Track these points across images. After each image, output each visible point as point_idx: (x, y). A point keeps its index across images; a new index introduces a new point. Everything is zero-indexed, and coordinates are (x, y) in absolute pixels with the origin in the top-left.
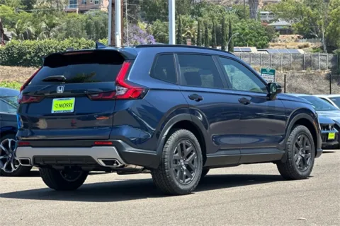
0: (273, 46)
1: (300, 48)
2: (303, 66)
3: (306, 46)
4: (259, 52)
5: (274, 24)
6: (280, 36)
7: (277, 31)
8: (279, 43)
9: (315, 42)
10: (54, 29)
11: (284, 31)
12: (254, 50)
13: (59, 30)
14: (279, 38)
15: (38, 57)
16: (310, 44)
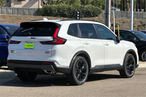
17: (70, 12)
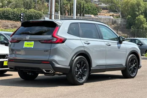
0: (100, 14)
1: (110, 16)
2: (112, 23)
3: (113, 15)
4: (95, 17)
5: (100, 5)
6: (102, 10)
7: (101, 8)
8: (102, 13)
9: (116, 14)
10: (10, 4)
11: (104, 9)
12: (93, 16)
13: (12, 5)
14: (102, 11)
15: (4, 15)
16: (114, 14)
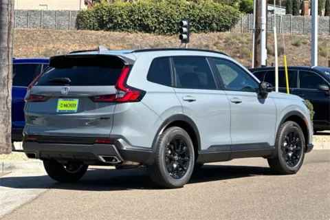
17: (158, 20)
